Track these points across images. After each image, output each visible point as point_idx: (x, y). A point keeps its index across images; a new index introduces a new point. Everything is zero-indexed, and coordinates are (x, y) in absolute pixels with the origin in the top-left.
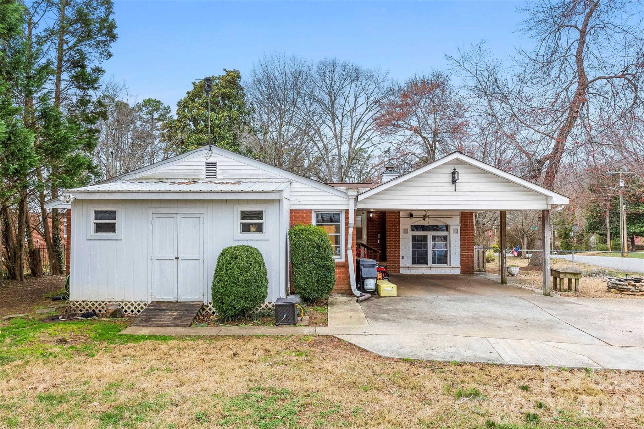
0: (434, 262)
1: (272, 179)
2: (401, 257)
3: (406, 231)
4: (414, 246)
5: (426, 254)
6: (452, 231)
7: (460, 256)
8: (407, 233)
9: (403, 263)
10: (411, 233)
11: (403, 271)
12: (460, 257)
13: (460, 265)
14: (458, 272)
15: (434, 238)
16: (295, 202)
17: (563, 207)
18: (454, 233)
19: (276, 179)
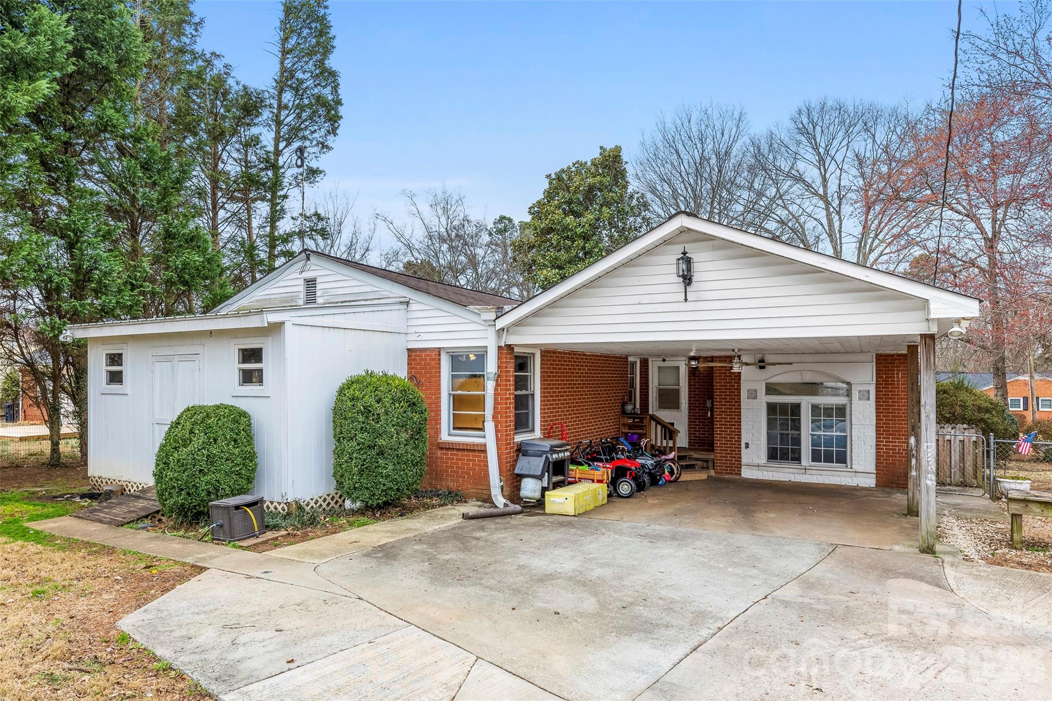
0: (816, 457)
1: (384, 298)
2: (743, 445)
3: (753, 395)
4: (771, 424)
5: (797, 441)
6: (855, 395)
7: (874, 448)
8: (755, 398)
9: (746, 456)
10: (764, 399)
11: (747, 473)
12: (874, 451)
13: (874, 467)
14: (869, 482)
15: (815, 408)
16: (414, 337)
17: (965, 324)
18: (860, 399)
19: (388, 298)
